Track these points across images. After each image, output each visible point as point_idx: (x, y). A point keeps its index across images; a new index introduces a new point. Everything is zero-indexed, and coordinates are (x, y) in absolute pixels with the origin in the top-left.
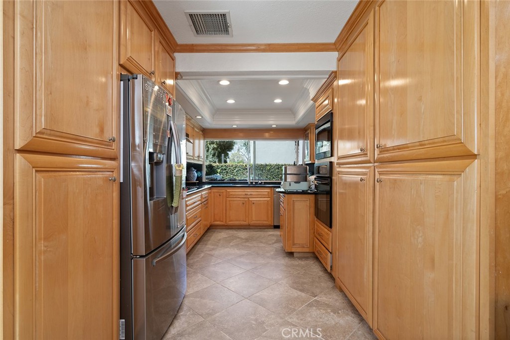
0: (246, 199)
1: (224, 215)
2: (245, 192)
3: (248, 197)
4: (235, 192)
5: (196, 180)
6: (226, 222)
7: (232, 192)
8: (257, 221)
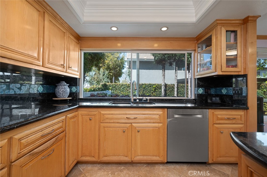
0: (128, 125)
1: (97, 147)
2: (126, 114)
3: (130, 121)
4: (112, 114)
5: (68, 97)
6: (99, 157)
7: (109, 114)
8: (144, 156)
